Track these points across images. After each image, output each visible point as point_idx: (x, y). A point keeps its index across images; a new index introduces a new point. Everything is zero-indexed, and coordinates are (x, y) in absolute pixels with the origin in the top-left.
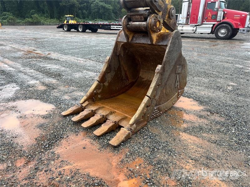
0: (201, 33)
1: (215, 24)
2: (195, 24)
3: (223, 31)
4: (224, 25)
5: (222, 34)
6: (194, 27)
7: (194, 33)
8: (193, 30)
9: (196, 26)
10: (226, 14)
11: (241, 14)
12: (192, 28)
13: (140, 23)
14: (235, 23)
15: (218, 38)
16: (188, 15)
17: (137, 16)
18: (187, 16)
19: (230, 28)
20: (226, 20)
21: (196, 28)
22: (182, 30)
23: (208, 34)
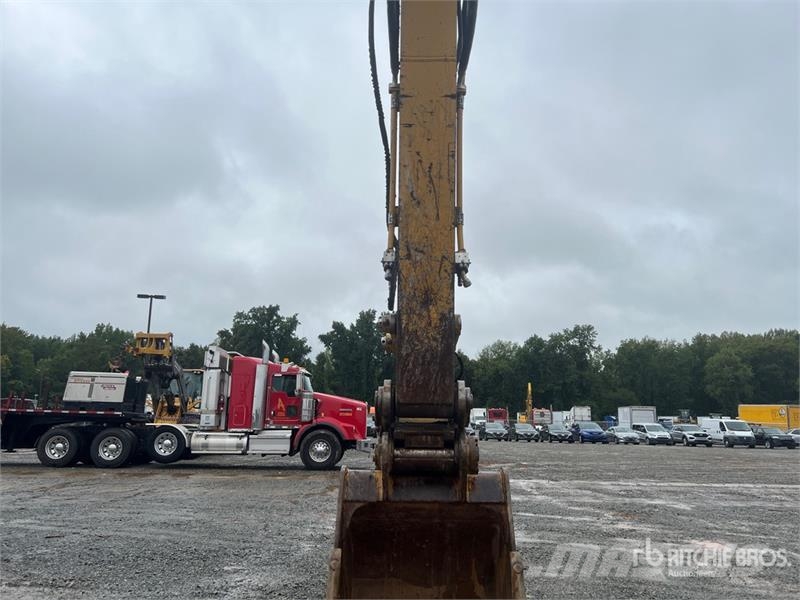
0: (263, 455)
1: (298, 430)
2: (245, 430)
3: (320, 447)
4: (323, 432)
5: (320, 454)
6: (242, 436)
7: (244, 453)
8: (239, 446)
9: (247, 434)
10: (321, 403)
11: (354, 407)
12: (235, 441)
13: (431, 452)
14: (345, 428)
15: (310, 466)
16: (220, 404)
17: (424, 437)
18: (219, 408)
19: (336, 439)
20: (324, 419)
21: (248, 439)
22: (205, 446)
23: (283, 455)
